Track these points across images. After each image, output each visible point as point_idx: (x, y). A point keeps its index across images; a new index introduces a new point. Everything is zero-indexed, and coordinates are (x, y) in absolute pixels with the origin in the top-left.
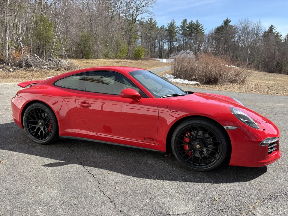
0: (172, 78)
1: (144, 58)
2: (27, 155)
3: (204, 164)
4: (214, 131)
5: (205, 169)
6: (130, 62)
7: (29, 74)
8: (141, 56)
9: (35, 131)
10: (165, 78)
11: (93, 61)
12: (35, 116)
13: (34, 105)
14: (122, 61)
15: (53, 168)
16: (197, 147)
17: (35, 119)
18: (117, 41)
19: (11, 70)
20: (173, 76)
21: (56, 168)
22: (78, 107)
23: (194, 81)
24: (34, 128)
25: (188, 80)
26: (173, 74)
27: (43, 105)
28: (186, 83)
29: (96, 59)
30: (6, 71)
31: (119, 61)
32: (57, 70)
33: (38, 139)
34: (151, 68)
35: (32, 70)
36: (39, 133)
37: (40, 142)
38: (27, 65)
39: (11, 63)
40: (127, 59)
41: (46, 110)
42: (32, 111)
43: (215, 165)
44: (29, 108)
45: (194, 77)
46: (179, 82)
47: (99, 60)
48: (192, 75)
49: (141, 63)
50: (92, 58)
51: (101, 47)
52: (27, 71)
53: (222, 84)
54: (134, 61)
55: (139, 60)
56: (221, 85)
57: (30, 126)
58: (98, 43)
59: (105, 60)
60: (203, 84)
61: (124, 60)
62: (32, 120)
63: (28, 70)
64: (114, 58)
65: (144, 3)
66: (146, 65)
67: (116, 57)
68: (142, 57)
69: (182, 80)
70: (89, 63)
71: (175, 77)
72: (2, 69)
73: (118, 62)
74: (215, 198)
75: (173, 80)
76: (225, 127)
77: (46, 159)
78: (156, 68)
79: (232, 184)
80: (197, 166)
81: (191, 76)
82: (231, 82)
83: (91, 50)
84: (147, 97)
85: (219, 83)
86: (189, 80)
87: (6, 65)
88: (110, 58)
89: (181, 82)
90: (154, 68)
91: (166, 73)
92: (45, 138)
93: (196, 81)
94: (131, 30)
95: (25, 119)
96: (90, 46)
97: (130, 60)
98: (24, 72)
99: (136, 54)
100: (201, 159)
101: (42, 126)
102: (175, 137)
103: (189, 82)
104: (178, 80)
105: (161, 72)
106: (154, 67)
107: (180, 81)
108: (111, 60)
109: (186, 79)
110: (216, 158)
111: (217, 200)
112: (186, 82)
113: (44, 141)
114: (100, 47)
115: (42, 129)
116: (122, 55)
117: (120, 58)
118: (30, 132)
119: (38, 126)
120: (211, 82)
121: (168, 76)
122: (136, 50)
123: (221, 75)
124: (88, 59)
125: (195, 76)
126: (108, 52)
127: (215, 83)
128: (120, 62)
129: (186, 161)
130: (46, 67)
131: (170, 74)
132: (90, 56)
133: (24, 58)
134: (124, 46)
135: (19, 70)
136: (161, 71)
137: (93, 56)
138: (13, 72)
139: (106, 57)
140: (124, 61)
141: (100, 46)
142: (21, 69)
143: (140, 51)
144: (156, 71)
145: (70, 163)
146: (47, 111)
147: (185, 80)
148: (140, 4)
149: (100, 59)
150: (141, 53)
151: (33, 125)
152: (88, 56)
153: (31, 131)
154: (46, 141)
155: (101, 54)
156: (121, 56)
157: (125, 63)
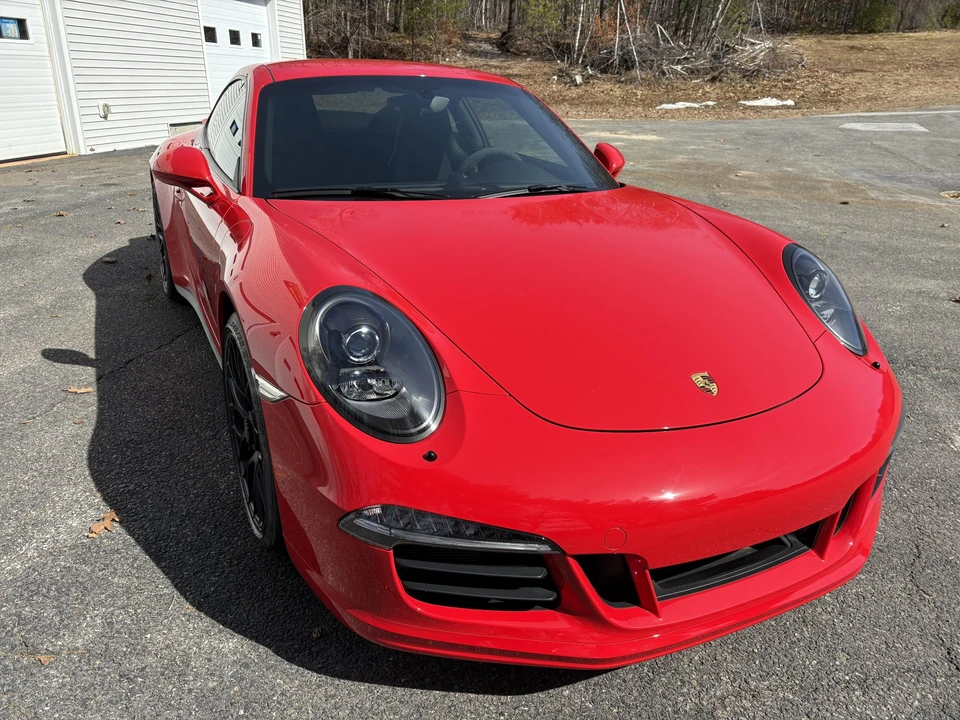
7: (618, 92)
19: (579, 79)
30: (566, 84)
32: (713, 79)
35: (632, 81)
38: (626, 61)
39: (585, 57)
52: (619, 82)
63: (623, 79)
70: (860, 49)
72: (559, 76)
87: (571, 64)
98: (608, 86)
130: (679, 68)
132: (883, 20)
133: (621, 39)
135: (599, 79)
137: (892, 21)
138: (581, 84)
142: (604, 76)
152: (872, 21)
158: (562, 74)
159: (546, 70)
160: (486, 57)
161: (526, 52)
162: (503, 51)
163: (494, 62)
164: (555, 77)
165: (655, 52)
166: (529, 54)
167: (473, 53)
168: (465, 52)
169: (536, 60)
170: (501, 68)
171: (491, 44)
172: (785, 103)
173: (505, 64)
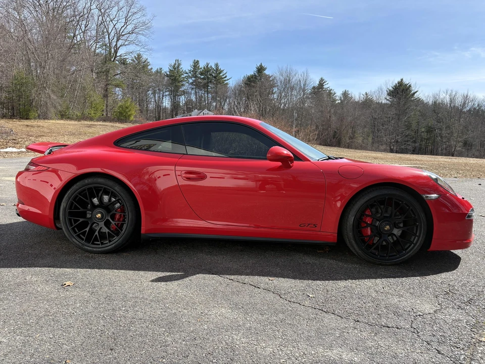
1: (135, 120)
3: (395, 253)
5: (398, 260)
6: (112, 126)
8: (130, 116)
9: (87, 230)
12: (89, 201)
13: (86, 181)
14: (96, 123)
16: (386, 229)
18: (84, 89)
22: (182, 182)
29: (44, 119)
33: (93, 243)
36: (97, 233)
37: (100, 249)
40: (104, 121)
41: (116, 188)
44: (77, 187)
47: (51, 121)
50: (35, 118)
51: (55, 98)
54: (118, 125)
55: (126, 122)
57: (77, 221)
58: (48, 91)
59: (62, 122)
61: (99, 123)
62: (82, 210)
64: (79, 119)
65: (130, 28)
67: (83, 117)
68: (132, 118)
70: (32, 126)
73: (90, 126)
76: (424, 196)
83: (34, 104)
88: (71, 119)
92: (110, 242)
94: (107, 71)
95: (65, 209)
96: (31, 95)
97: (111, 122)
99: (121, 113)
101: (102, 220)
102: (353, 218)
108: (73, 122)
110: (412, 242)
114: (49, 97)
115: (102, 225)
116: (94, 113)
117: (91, 119)
119: (92, 221)
122: (121, 106)
124: (27, 119)
126: (68, 108)
128: (94, 125)
132: (32, 114)
134: (97, 97)
137: (37, 115)
139: (63, 116)
140: (100, 125)
141: (52, 96)
143: (127, 108)
145: (194, 274)
146: (118, 190)
148: (123, 28)
149: (51, 119)
150: (129, 111)
151: (82, 220)
152: (27, 115)
153: (77, 231)
154: (113, 245)
155: (52, 110)
156: (93, 115)
157: (104, 127)
172: (21, 150)
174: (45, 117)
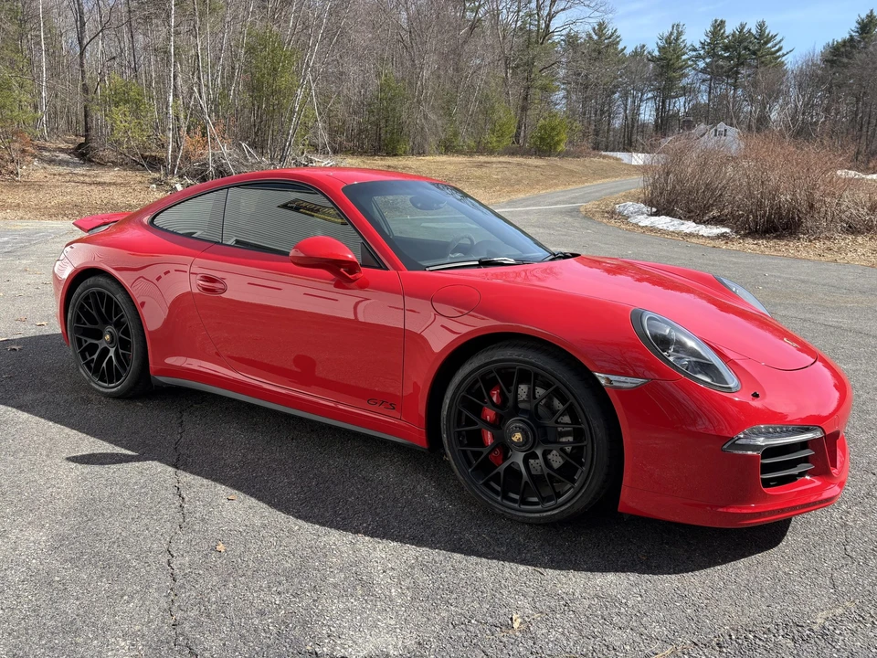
0: (643, 214)
1: (567, 151)
2: (51, 423)
3: (535, 499)
4: (568, 389)
5: (537, 515)
6: (519, 164)
8: (558, 143)
9: (95, 357)
10: (620, 213)
11: (407, 162)
12: (94, 313)
13: (90, 281)
14: (494, 159)
15: (87, 469)
16: (515, 439)
17: (96, 323)
18: (486, 98)
19: (179, 187)
20: (645, 209)
21: (97, 468)
22: (196, 290)
23: (716, 224)
24: (93, 348)
25: (694, 221)
26: (649, 203)
27: (109, 282)
28: (688, 231)
29: (419, 154)
30: (166, 191)
31: (485, 162)
33: (101, 380)
34: (586, 181)
36: (104, 365)
37: (106, 391)
38: (221, 172)
39: (180, 168)
40: (512, 154)
41: (118, 296)
42: (86, 299)
43: (569, 505)
44: (80, 291)
45: (715, 213)
46: (665, 228)
47: (427, 158)
48: (712, 205)
49: (553, 167)
50: (405, 153)
51: (435, 118)
53: (814, 235)
54: (533, 161)
55: (549, 156)
56: (810, 241)
57: (86, 341)
58: (425, 108)
59: (444, 158)
60: (746, 236)
61: (502, 159)
62: (88, 326)
64: (471, 153)
66: (572, 171)
67: (480, 149)
68: (562, 147)
69: (676, 221)
71: (654, 210)
72: (157, 185)
73: (480, 165)
74: (511, 619)
75: (646, 221)
76: (601, 378)
77: (92, 439)
78: (599, 182)
79: (611, 577)
80: (514, 501)
81: (707, 208)
82: (852, 229)
83: (405, 129)
84: (381, 266)
85: (804, 234)
86: (699, 222)
87: (166, 175)
88: (460, 152)
89: (671, 229)
90: (595, 183)
91: (627, 197)
92: (117, 381)
93: (724, 226)
94: (530, 64)
95: (72, 321)
96: (401, 116)
97: (522, 155)
99: (542, 139)
100: (526, 482)
101: (112, 345)
102: (448, 401)
103: (697, 228)
104: (663, 222)
105: (612, 194)
106: (595, 180)
107: (668, 225)
108: (461, 159)
109: (689, 218)
110: (573, 481)
111: (516, 625)
112: (689, 226)
113: (114, 388)
114: (429, 118)
115: (112, 353)
116: (497, 141)
117: (491, 152)
118: (84, 358)
119: (102, 344)
120: (776, 230)
121: (631, 207)
122: (543, 127)
123: (811, 206)
124: (395, 155)
125: (723, 209)
126: (456, 134)
127: (791, 234)
128: (489, 163)
129: (481, 482)
131: (638, 200)
132: (402, 147)
133: (213, 155)
134: (505, 114)
136: (612, 190)
137: (408, 148)
139: (448, 148)
140: (499, 162)
141: (432, 116)
143: (553, 129)
144: (597, 192)
145: (146, 460)
147: (686, 222)
149: (430, 154)
150: (557, 135)
151: (90, 341)
152: (394, 148)
153: (87, 357)
154: (119, 388)
155: (432, 140)
156: (495, 144)
157: (504, 165)
158: (159, 182)
159: (139, 179)
160: (68, 166)
161: (112, 162)
162: (85, 160)
163: (78, 170)
164: (154, 186)
165: (246, 166)
166: (115, 164)
167: (51, 161)
168: (42, 160)
169: (125, 170)
170: (89, 176)
171: (69, 154)
173: (92, 173)
174: (421, 152)
